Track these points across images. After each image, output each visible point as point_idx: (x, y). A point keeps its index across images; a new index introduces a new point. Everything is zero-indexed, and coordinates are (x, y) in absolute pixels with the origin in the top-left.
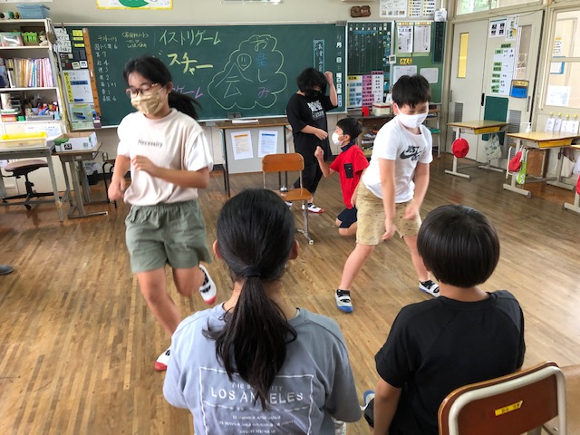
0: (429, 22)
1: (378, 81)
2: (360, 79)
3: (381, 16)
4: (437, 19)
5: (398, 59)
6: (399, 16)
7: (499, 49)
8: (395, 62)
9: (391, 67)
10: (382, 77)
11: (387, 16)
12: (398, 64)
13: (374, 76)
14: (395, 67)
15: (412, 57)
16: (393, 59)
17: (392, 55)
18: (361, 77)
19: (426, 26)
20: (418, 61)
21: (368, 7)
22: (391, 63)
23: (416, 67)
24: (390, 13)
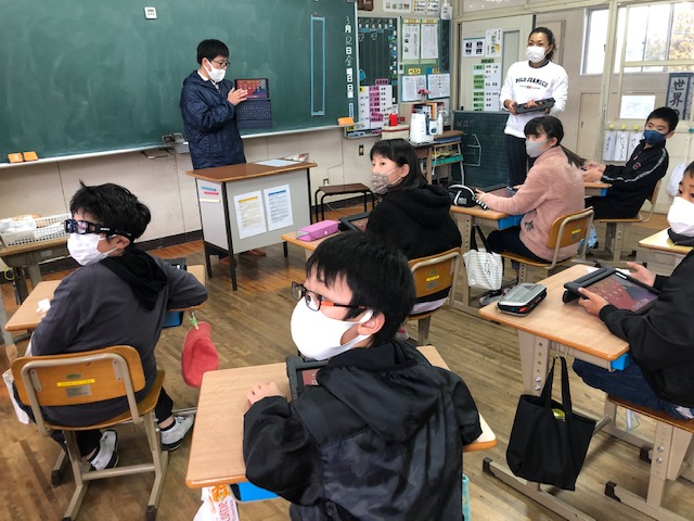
0: (436, 20)
1: (385, 93)
2: (366, 90)
3: (385, 9)
4: (443, 17)
5: (406, 68)
6: (404, 11)
7: (480, 64)
9: (399, 77)
11: (391, 10)
12: (406, 74)
13: (381, 87)
15: (419, 65)
16: (401, 67)
17: (400, 63)
19: (433, 24)
22: (400, 72)
23: (425, 77)
24: (395, 7)
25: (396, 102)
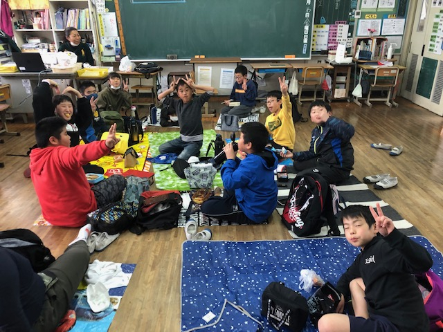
1: (343, 29)
2: (327, 27)
5: (363, 14)
8: (359, 17)
9: (356, 21)
10: (346, 27)
12: (363, 17)
13: (339, 26)
14: (360, 20)
15: (377, 12)
16: (358, 14)
17: (358, 11)
18: (328, 26)
20: (383, 15)
22: (356, 17)
23: (380, 20)
25: (351, 36)
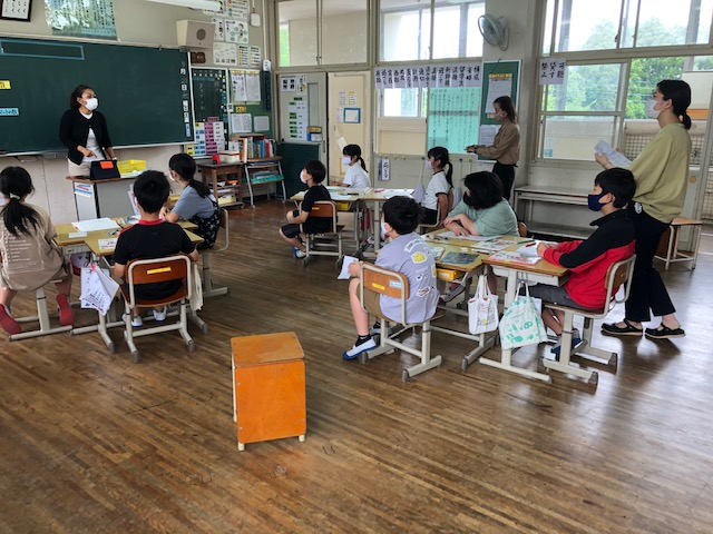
0: (257, 72)
1: (218, 127)
2: (202, 126)
3: (216, 64)
4: (265, 69)
5: (235, 106)
6: (231, 64)
7: (293, 101)
8: (232, 110)
9: (229, 115)
10: (222, 124)
11: (221, 64)
12: (235, 112)
13: (214, 123)
14: (233, 115)
15: (246, 106)
16: (230, 107)
17: (229, 103)
18: (203, 123)
19: (255, 75)
20: (252, 110)
21: (203, 54)
22: (229, 111)
23: (250, 115)
24: (223, 61)
25: (228, 133)
